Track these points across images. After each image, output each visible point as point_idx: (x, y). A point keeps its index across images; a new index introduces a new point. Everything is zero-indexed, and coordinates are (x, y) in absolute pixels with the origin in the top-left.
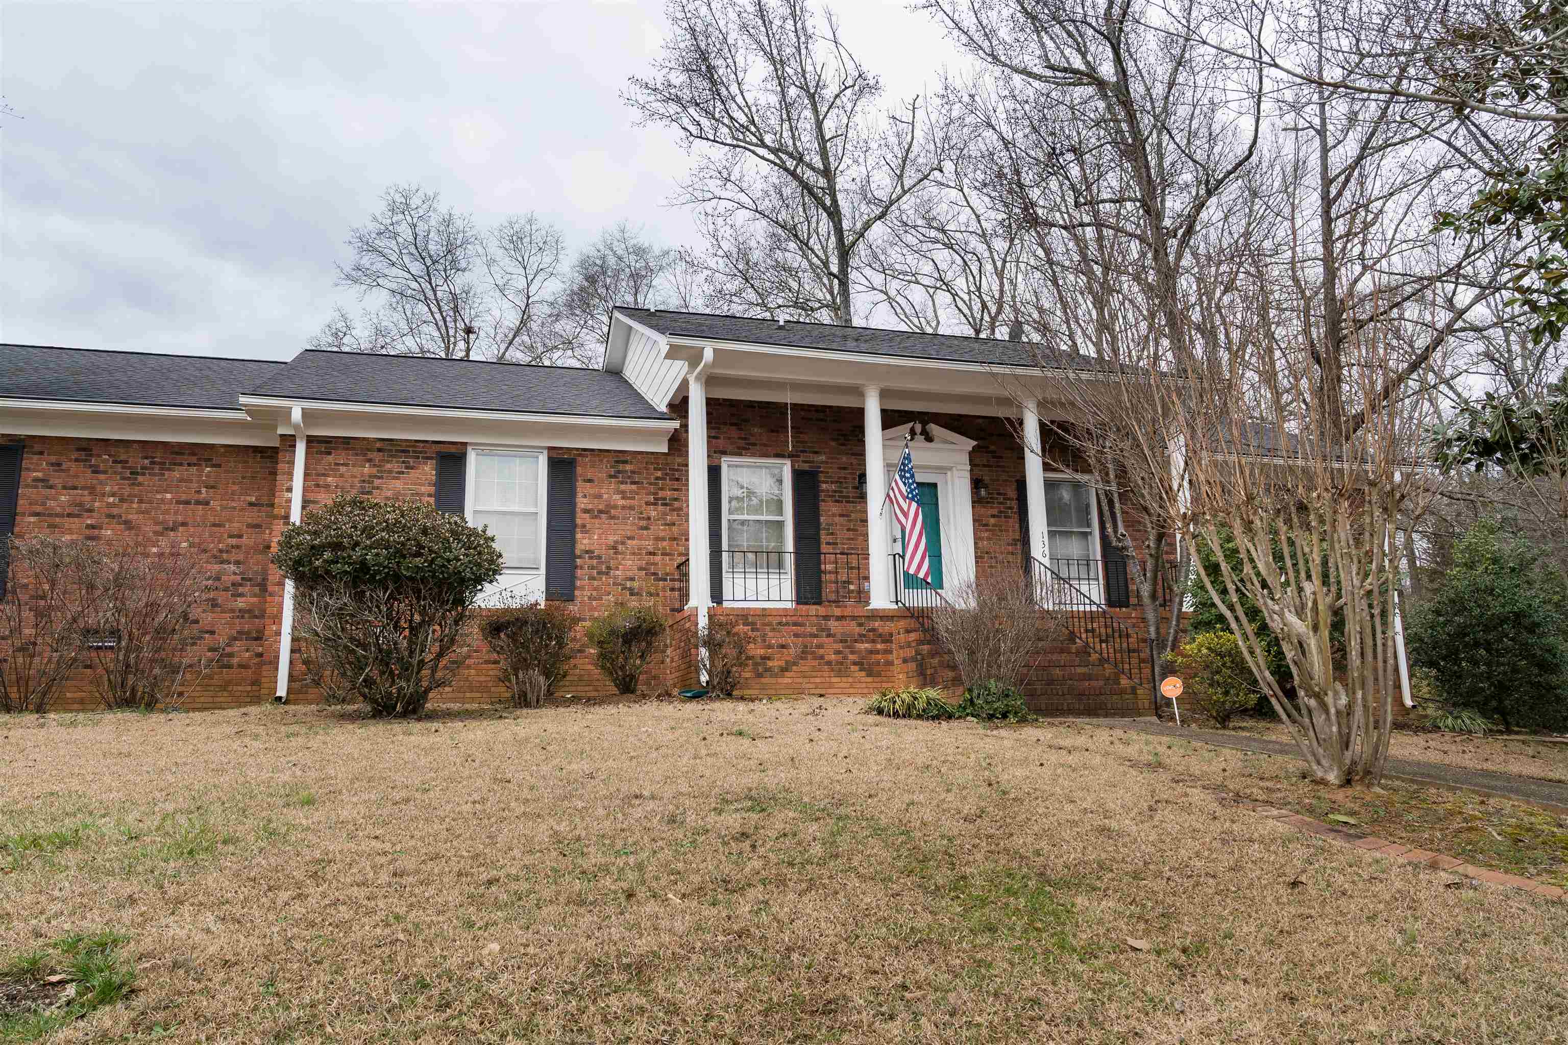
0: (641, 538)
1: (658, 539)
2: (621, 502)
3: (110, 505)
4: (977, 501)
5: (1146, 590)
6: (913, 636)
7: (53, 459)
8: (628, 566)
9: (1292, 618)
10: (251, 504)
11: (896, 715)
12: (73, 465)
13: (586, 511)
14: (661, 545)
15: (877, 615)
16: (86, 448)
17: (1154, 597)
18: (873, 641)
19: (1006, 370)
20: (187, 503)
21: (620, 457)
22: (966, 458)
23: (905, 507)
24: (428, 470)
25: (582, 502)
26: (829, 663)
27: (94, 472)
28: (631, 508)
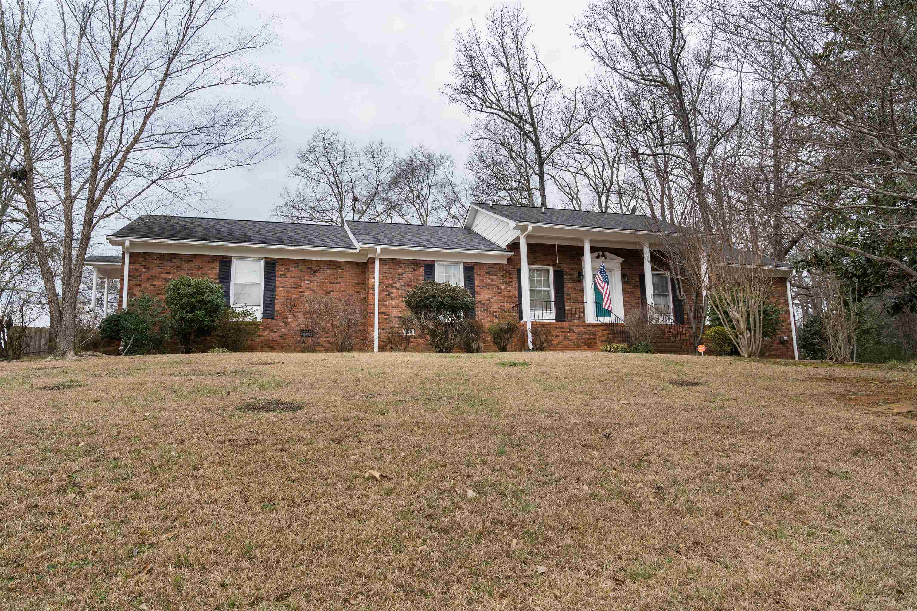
0: (498, 297)
1: (504, 297)
2: (491, 283)
3: (307, 284)
4: (624, 283)
5: (691, 315)
6: (605, 332)
7: (286, 267)
8: (494, 307)
9: (736, 314)
10: (355, 284)
11: (612, 351)
12: (293, 269)
13: (478, 286)
14: (506, 299)
15: (590, 325)
16: (297, 263)
17: (694, 318)
18: (589, 335)
19: (639, 232)
20: (333, 283)
21: (490, 266)
22: (619, 266)
23: (602, 285)
24: (422, 271)
25: (477, 283)
26: (573, 342)
27: (301, 272)
28: (495, 285)
